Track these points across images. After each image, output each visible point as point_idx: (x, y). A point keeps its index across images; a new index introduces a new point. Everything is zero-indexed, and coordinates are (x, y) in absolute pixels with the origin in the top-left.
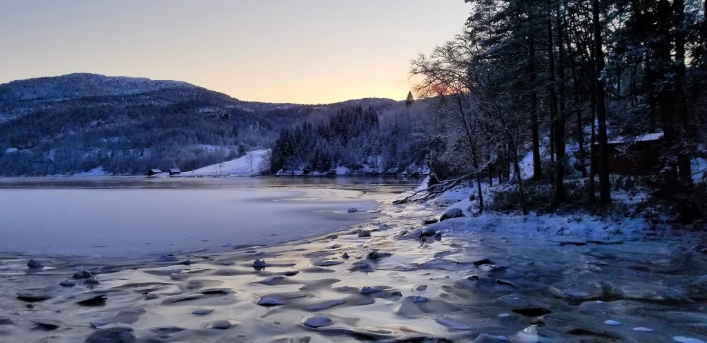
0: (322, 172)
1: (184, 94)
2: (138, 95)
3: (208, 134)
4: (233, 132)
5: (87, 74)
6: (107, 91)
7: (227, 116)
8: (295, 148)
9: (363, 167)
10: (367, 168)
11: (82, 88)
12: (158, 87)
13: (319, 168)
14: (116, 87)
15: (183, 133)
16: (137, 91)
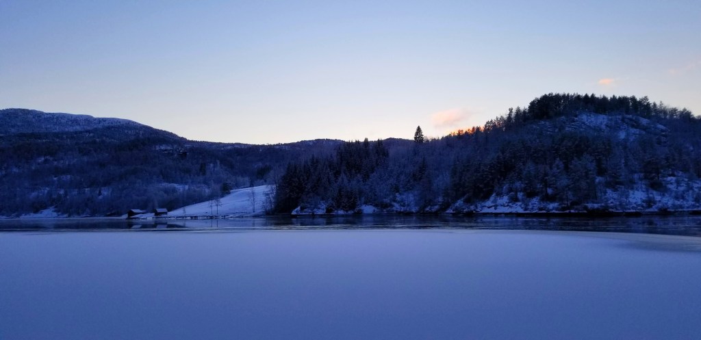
0: (347, 211)
1: (129, 132)
2: (81, 132)
3: (173, 172)
4: (201, 170)
5: (24, 110)
6: (46, 128)
7: (185, 154)
8: (306, 184)
9: (393, 206)
10: (397, 207)
11: (18, 124)
12: (101, 124)
13: (343, 207)
14: (55, 124)
15: (146, 171)
16: (78, 128)
